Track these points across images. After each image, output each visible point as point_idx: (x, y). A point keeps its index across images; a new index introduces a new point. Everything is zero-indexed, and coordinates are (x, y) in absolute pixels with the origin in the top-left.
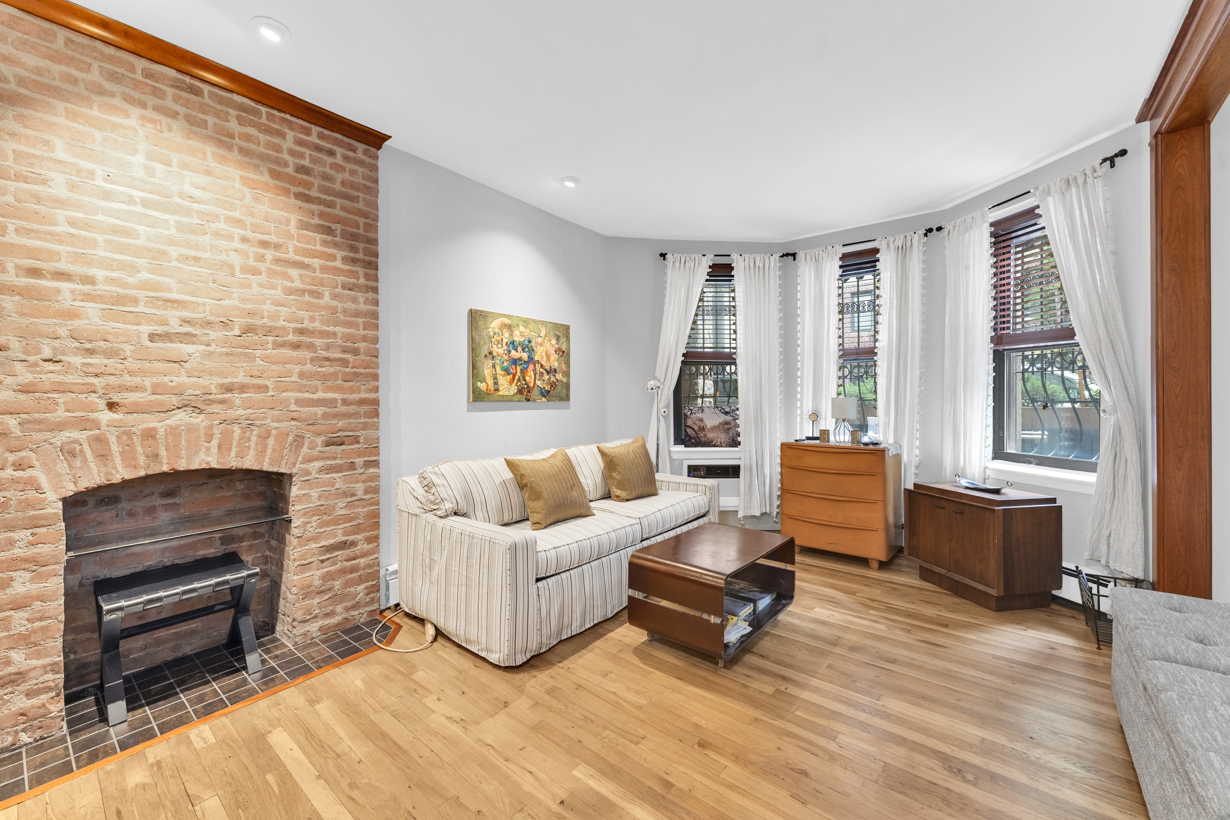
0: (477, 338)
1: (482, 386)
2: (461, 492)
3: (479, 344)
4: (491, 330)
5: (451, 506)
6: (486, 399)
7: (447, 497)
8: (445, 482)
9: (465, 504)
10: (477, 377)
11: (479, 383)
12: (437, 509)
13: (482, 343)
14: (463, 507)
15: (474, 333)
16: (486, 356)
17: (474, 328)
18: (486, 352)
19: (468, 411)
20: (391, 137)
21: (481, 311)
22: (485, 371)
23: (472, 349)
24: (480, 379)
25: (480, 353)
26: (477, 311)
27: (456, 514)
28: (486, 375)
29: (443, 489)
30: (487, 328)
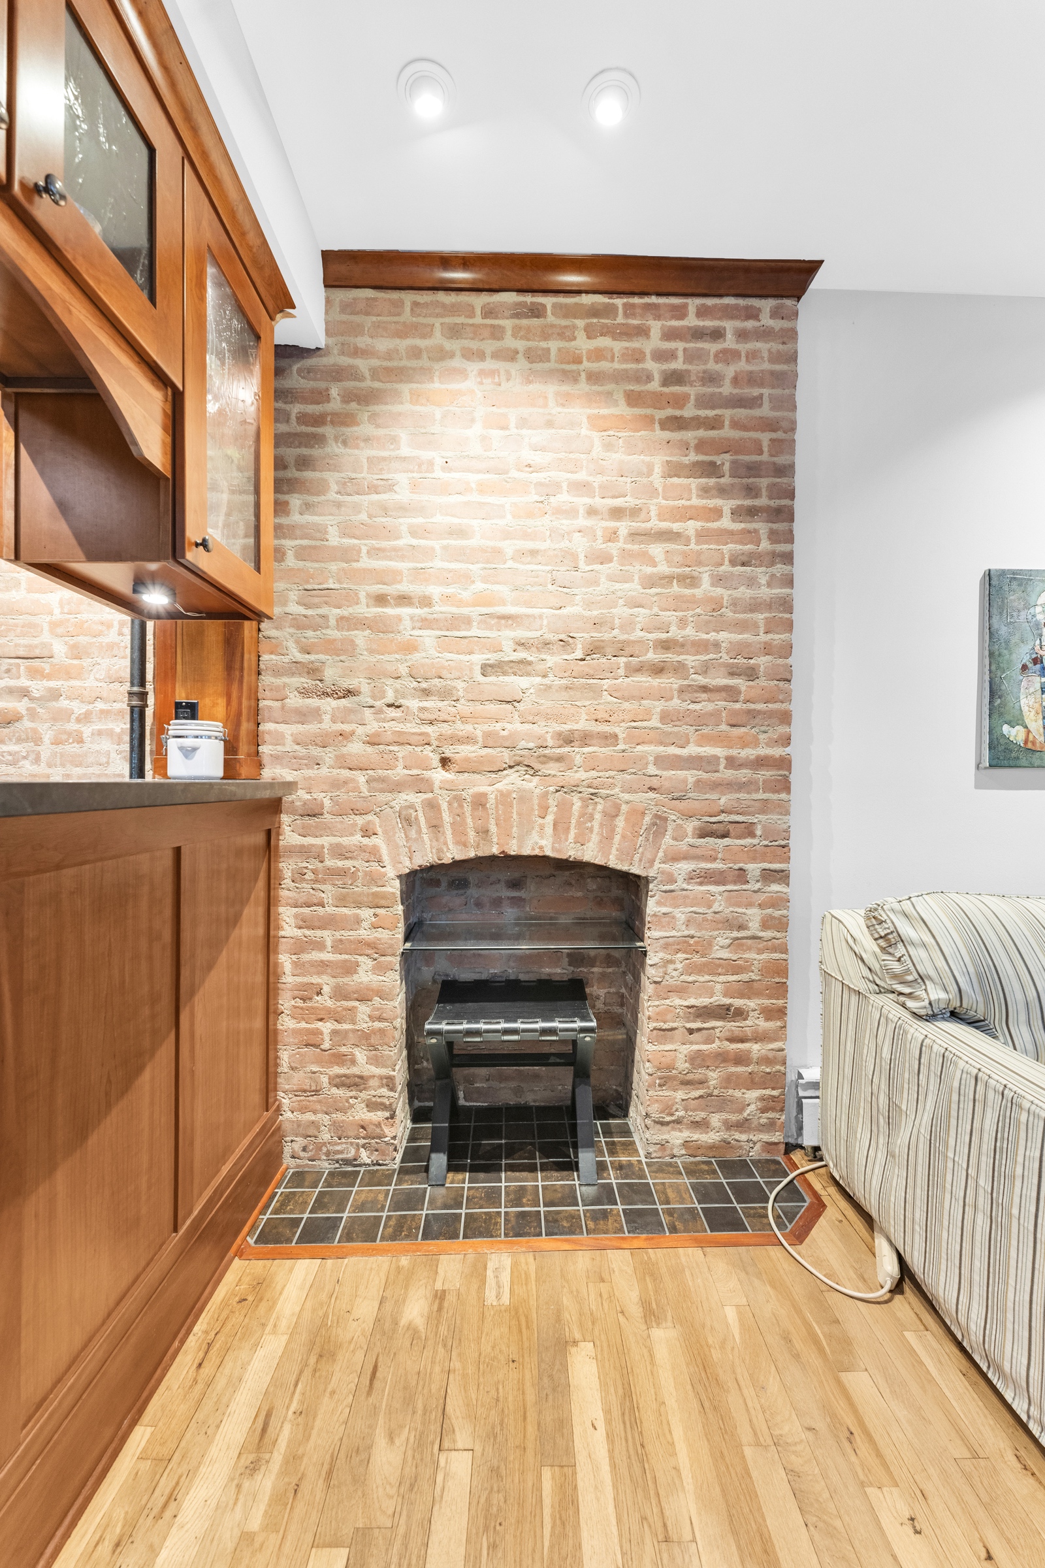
0: (1003, 631)
1: (1015, 734)
2: (971, 970)
3: (1007, 642)
4: (1039, 609)
5: (943, 995)
6: (1024, 762)
7: (932, 973)
8: (927, 938)
9: (980, 999)
10: (1001, 715)
11: (1006, 728)
12: (909, 995)
13: (1015, 639)
14: (975, 1002)
15: (995, 620)
16: (1024, 668)
17: (995, 611)
18: (1026, 659)
19: (978, 786)
20: (822, 262)
21: (1014, 572)
22: (1023, 702)
23: (991, 654)
24: (1008, 717)
25: (1009, 662)
26: (1003, 573)
27: (954, 1015)
28: (1025, 709)
29: (922, 953)
30: (1027, 607)
